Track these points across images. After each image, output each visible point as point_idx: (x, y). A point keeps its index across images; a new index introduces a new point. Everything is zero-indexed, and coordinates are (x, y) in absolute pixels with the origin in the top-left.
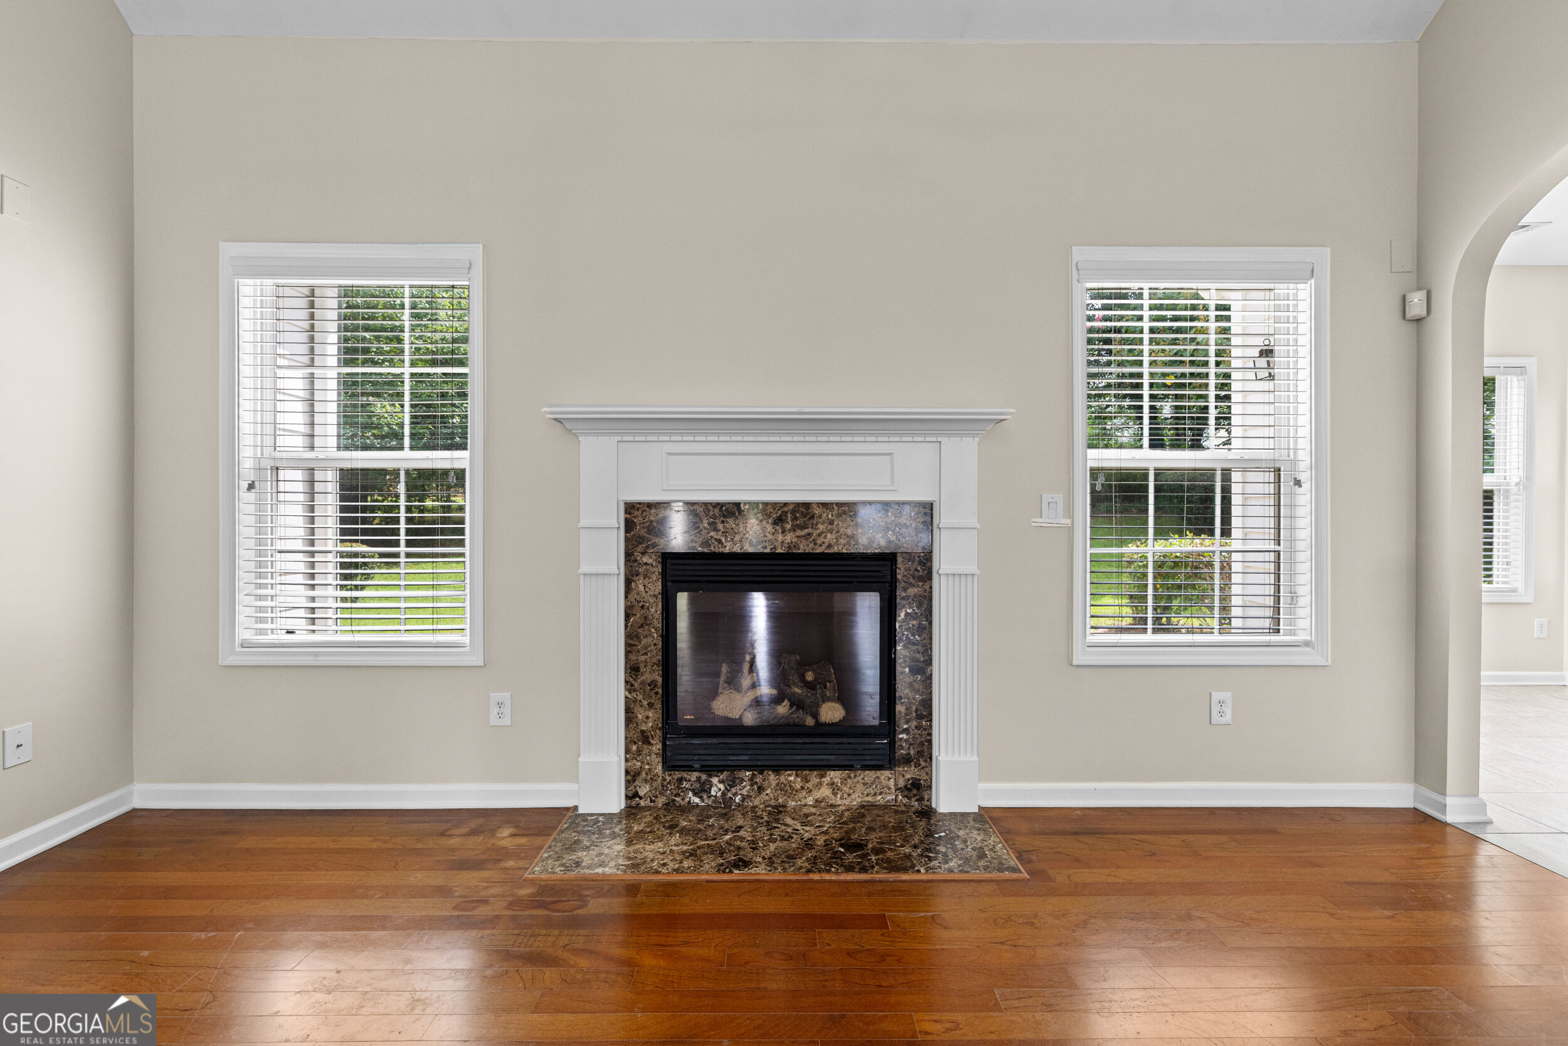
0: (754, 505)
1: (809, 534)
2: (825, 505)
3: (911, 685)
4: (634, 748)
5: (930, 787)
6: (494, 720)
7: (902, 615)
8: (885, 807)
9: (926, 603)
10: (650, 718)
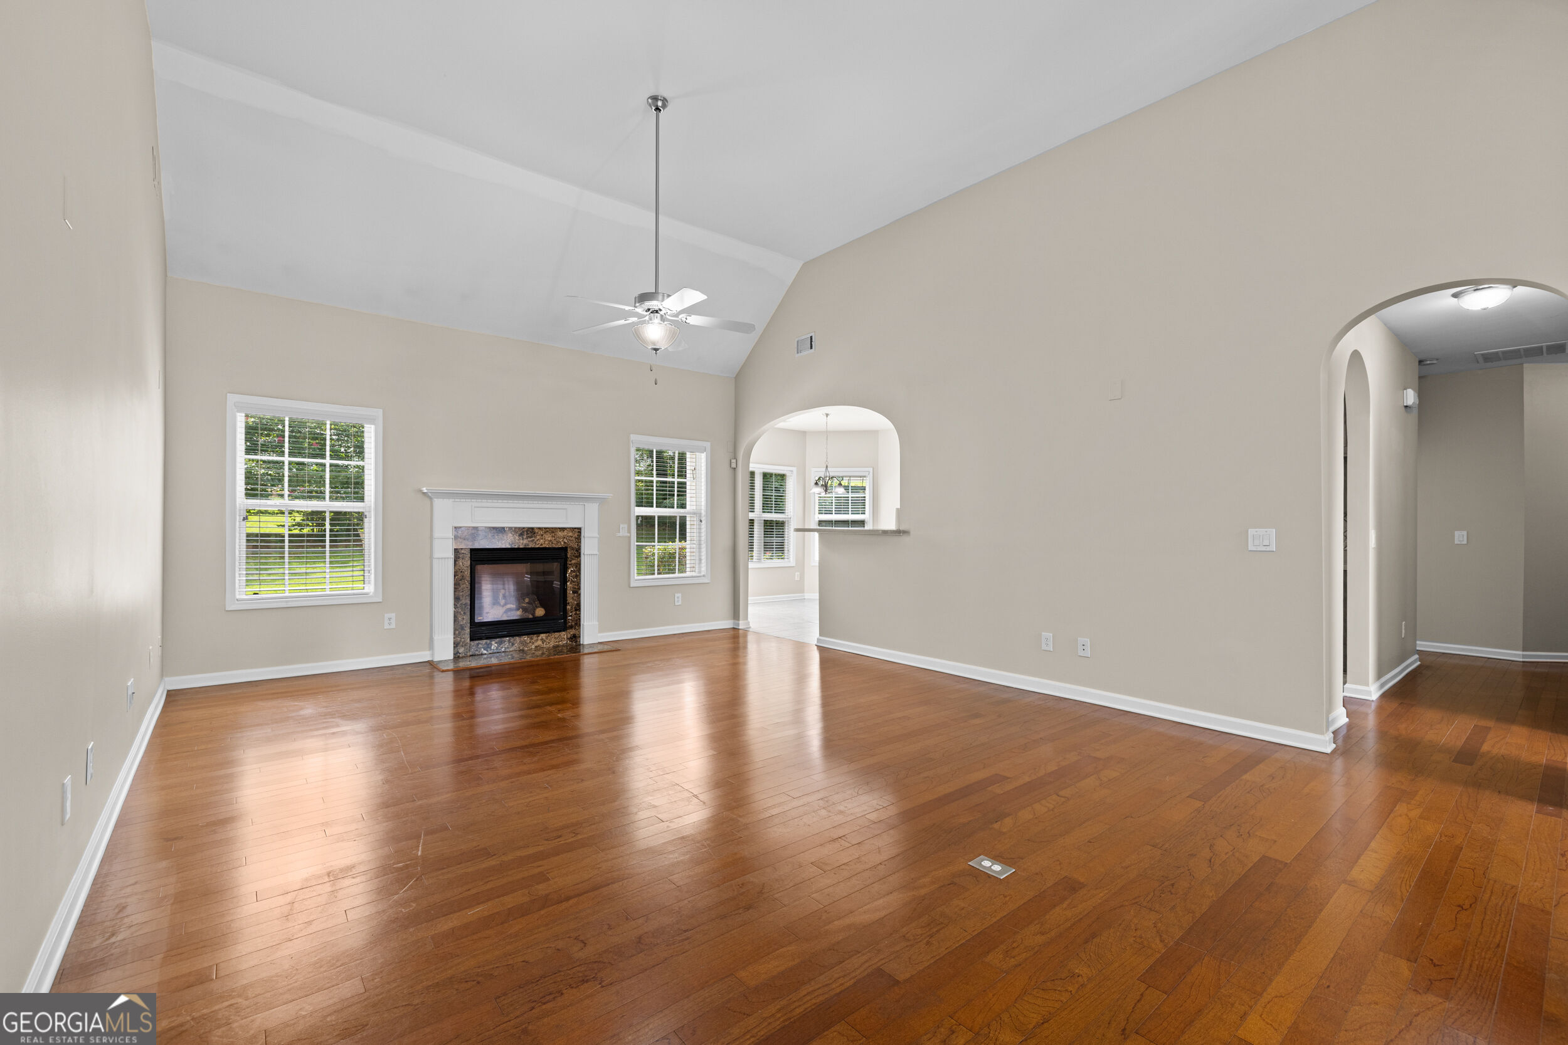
0: (510, 528)
1: (533, 540)
2: (540, 528)
3: (572, 598)
4: (457, 632)
5: (580, 637)
6: (386, 626)
7: (569, 571)
8: (563, 646)
9: (578, 566)
10: (465, 620)
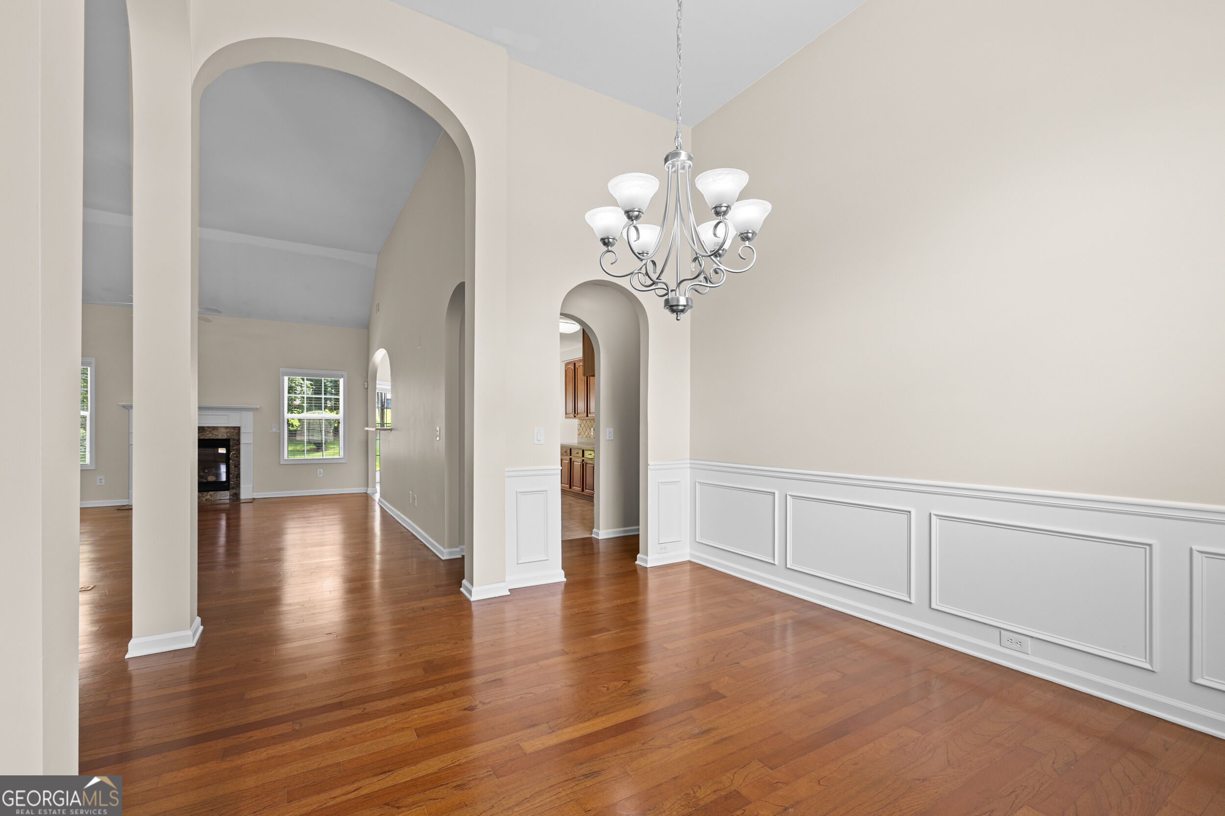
5: (240, 494)
6: (98, 483)
7: (232, 453)
8: (227, 499)
9: (238, 451)
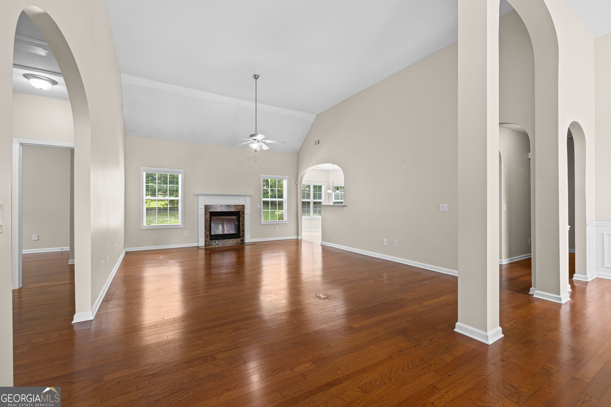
1: (229, 209)
2: (231, 205)
3: (242, 228)
4: (206, 237)
5: (244, 240)
6: (185, 235)
7: (241, 219)
9: (244, 217)
10: (208, 234)
